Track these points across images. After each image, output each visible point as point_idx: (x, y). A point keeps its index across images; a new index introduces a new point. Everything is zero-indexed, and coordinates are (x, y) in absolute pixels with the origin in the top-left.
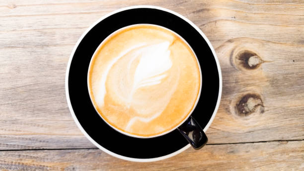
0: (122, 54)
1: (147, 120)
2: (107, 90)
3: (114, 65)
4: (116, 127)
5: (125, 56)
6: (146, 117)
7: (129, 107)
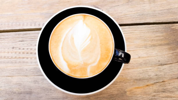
0: (63, 40)
1: (96, 64)
2: (67, 62)
3: (62, 48)
4: (83, 77)
5: (64, 40)
6: (94, 62)
7: (83, 63)
